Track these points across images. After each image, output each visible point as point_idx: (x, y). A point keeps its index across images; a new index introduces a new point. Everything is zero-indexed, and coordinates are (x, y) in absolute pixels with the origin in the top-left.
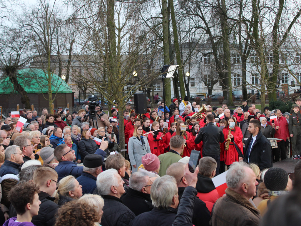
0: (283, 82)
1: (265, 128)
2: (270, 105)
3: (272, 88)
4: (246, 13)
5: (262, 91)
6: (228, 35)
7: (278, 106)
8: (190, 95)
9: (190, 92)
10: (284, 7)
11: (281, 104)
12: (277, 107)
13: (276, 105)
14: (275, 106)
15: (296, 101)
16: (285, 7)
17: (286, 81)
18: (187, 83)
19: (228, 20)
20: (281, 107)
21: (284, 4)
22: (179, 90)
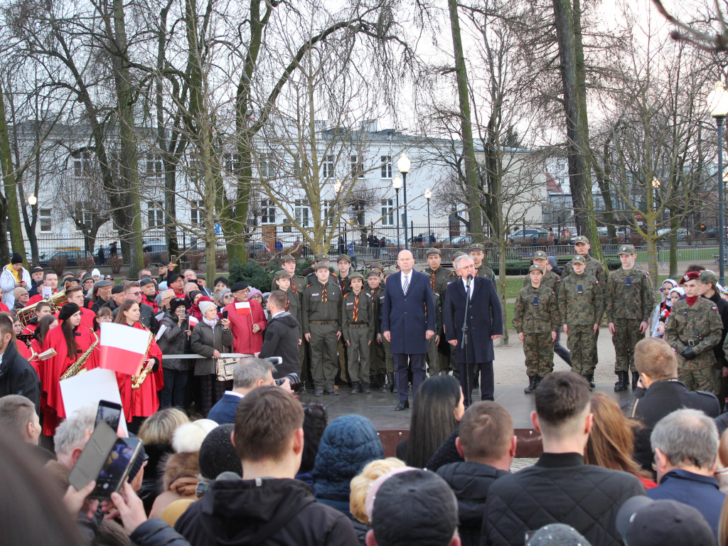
0: (264, 220)
1: (213, 328)
2: (232, 274)
3: (233, 234)
4: (173, 54)
5: (209, 241)
6: (130, 104)
7: (250, 276)
8: (40, 251)
9: (40, 244)
10: (261, 45)
11: (256, 272)
12: (248, 278)
13: (245, 275)
14: (244, 277)
15: (284, 262)
16: (264, 43)
17: (272, 219)
18: (30, 222)
19: (132, 70)
20: (256, 279)
21: (262, 37)
22: (9, 238)
